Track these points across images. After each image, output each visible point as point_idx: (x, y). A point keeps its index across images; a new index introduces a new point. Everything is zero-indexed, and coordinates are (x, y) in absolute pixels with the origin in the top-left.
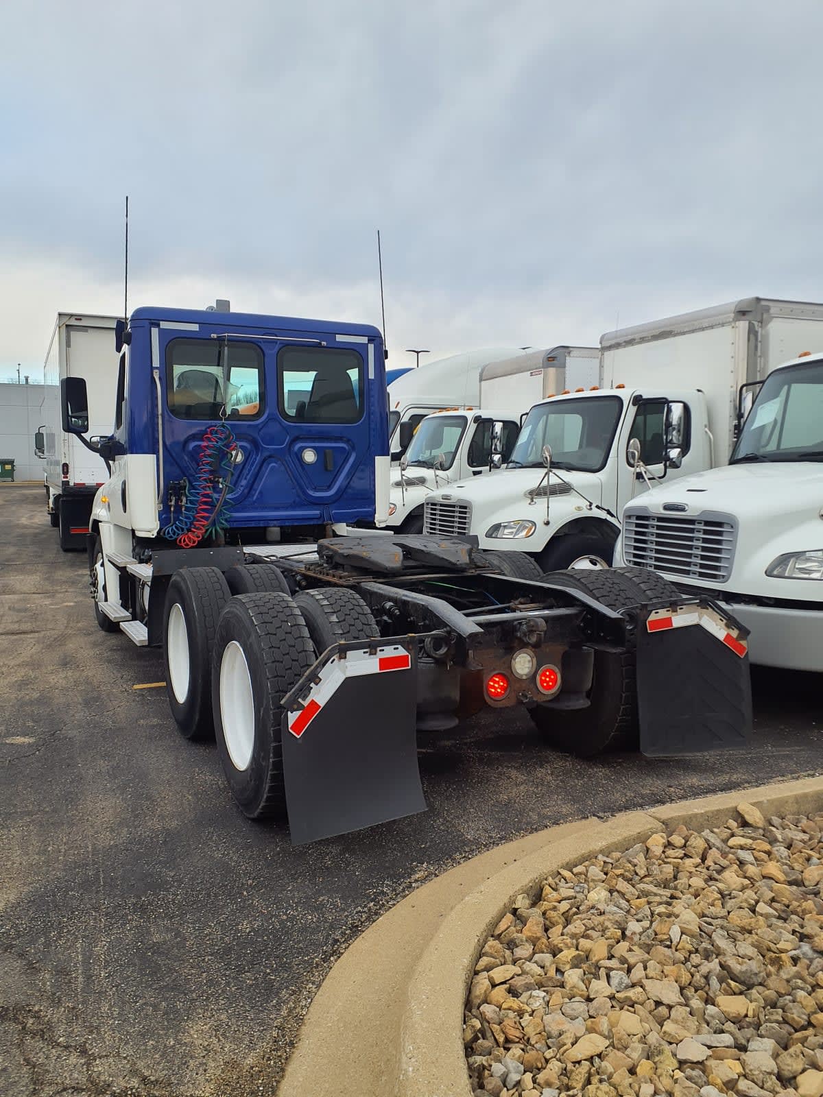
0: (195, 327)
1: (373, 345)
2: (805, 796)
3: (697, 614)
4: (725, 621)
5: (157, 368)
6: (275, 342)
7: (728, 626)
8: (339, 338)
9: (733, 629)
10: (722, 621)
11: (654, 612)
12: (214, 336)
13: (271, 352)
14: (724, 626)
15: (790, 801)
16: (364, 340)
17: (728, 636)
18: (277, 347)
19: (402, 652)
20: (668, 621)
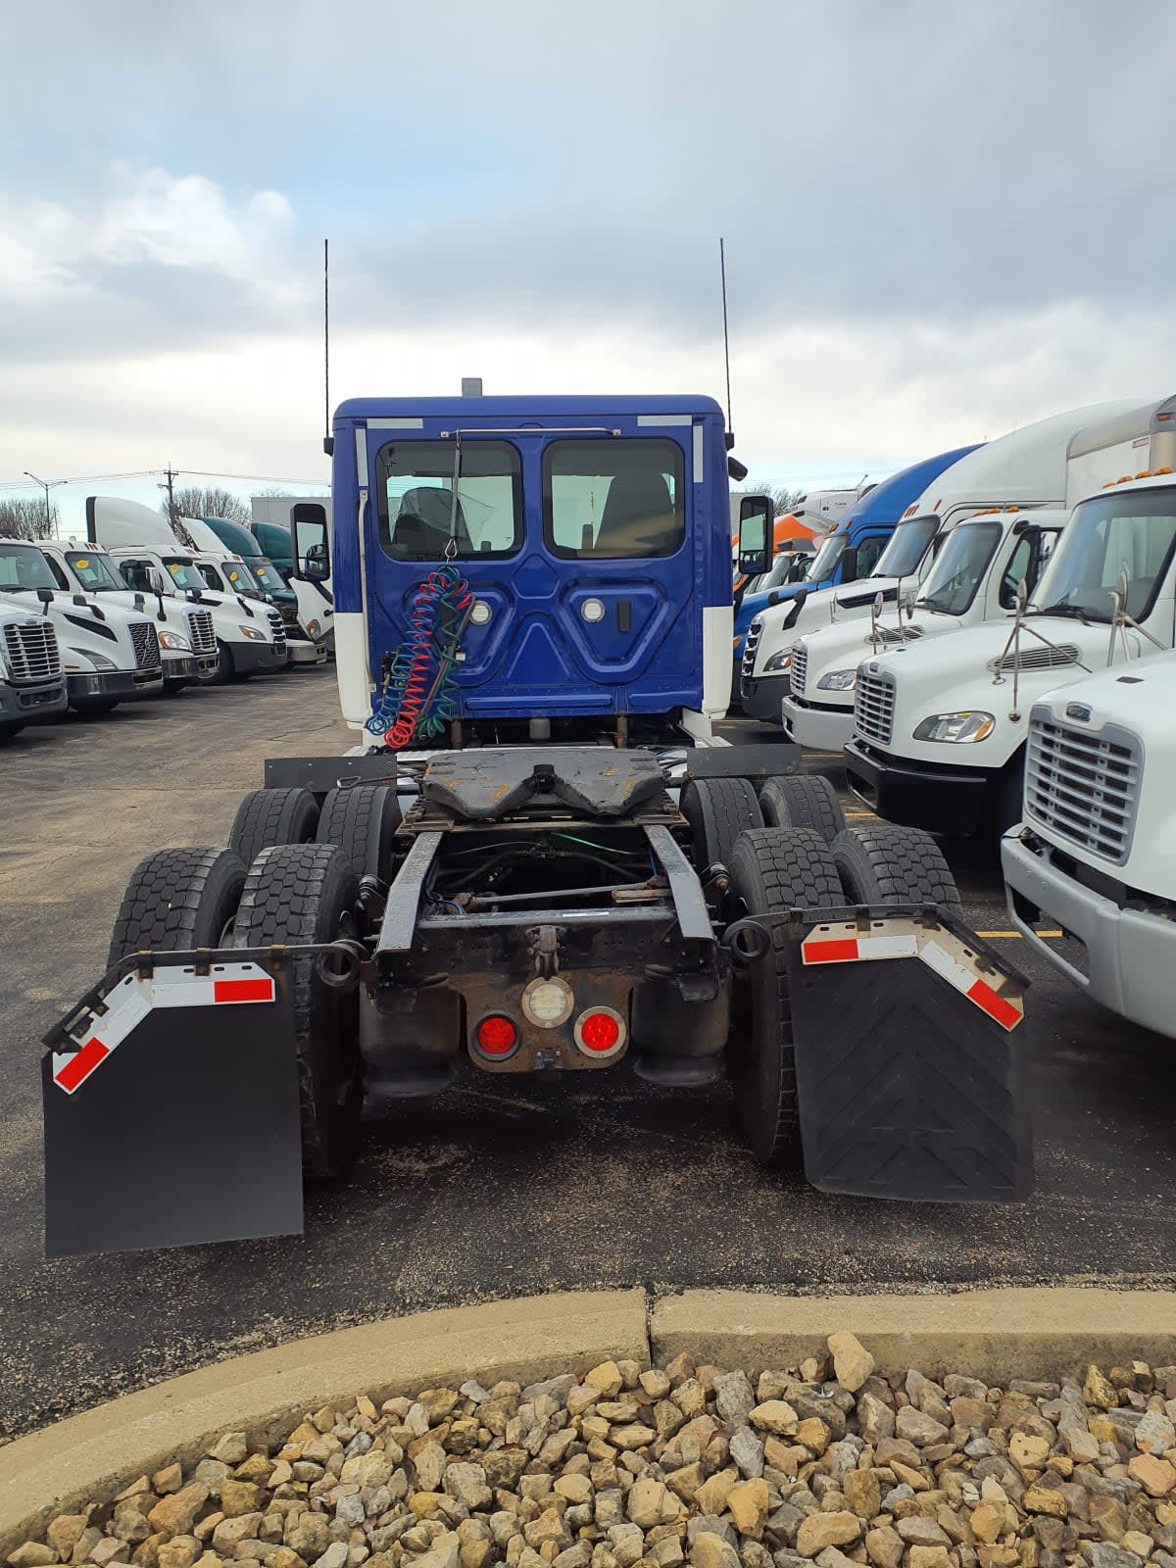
0: (417, 424)
1: (701, 427)
2: (1014, 1341)
3: (913, 937)
4: (975, 956)
5: (364, 488)
6: (538, 436)
7: (981, 966)
8: (644, 421)
9: (993, 974)
10: (970, 955)
11: (819, 926)
12: (445, 434)
13: (532, 453)
14: (973, 967)
15: (971, 1345)
16: (686, 420)
17: (980, 986)
18: (542, 443)
19: (257, 973)
20: (851, 946)
